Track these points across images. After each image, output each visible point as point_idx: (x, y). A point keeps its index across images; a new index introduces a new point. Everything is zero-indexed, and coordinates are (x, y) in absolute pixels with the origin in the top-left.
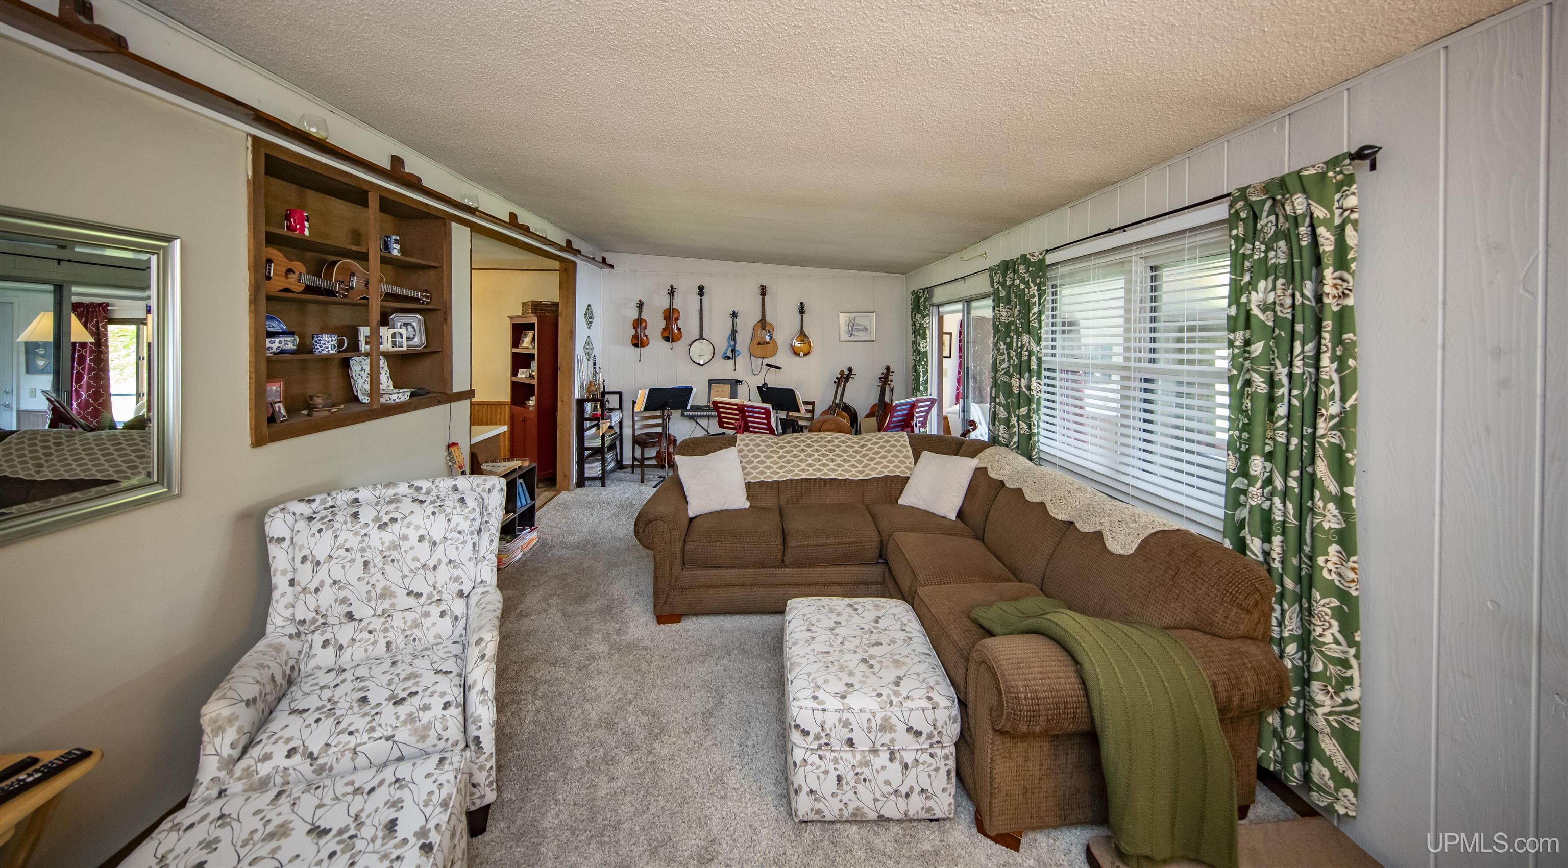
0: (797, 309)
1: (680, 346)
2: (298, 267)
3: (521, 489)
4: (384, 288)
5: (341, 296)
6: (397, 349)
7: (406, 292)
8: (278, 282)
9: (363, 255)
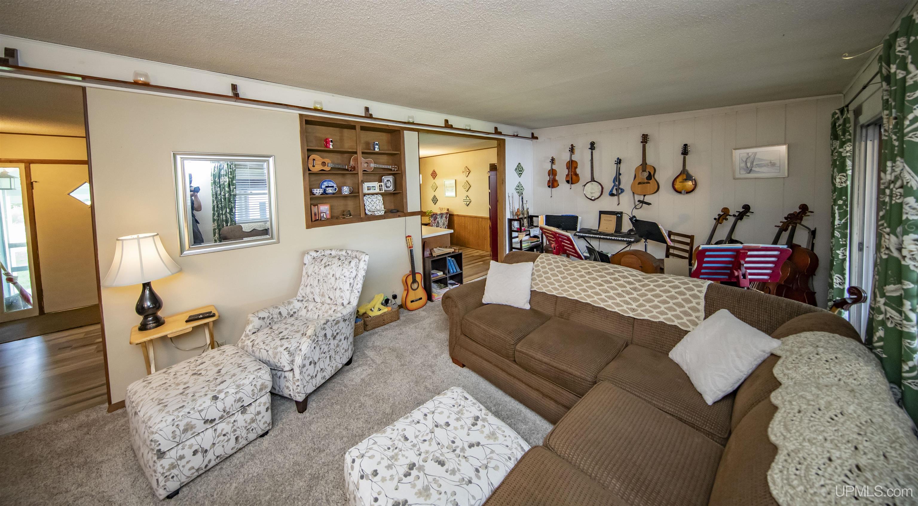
0: (680, 150)
1: (577, 187)
2: (327, 161)
3: (452, 264)
4: (372, 165)
5: (351, 171)
6: (381, 192)
7: (384, 167)
8: (318, 167)
9: (356, 153)
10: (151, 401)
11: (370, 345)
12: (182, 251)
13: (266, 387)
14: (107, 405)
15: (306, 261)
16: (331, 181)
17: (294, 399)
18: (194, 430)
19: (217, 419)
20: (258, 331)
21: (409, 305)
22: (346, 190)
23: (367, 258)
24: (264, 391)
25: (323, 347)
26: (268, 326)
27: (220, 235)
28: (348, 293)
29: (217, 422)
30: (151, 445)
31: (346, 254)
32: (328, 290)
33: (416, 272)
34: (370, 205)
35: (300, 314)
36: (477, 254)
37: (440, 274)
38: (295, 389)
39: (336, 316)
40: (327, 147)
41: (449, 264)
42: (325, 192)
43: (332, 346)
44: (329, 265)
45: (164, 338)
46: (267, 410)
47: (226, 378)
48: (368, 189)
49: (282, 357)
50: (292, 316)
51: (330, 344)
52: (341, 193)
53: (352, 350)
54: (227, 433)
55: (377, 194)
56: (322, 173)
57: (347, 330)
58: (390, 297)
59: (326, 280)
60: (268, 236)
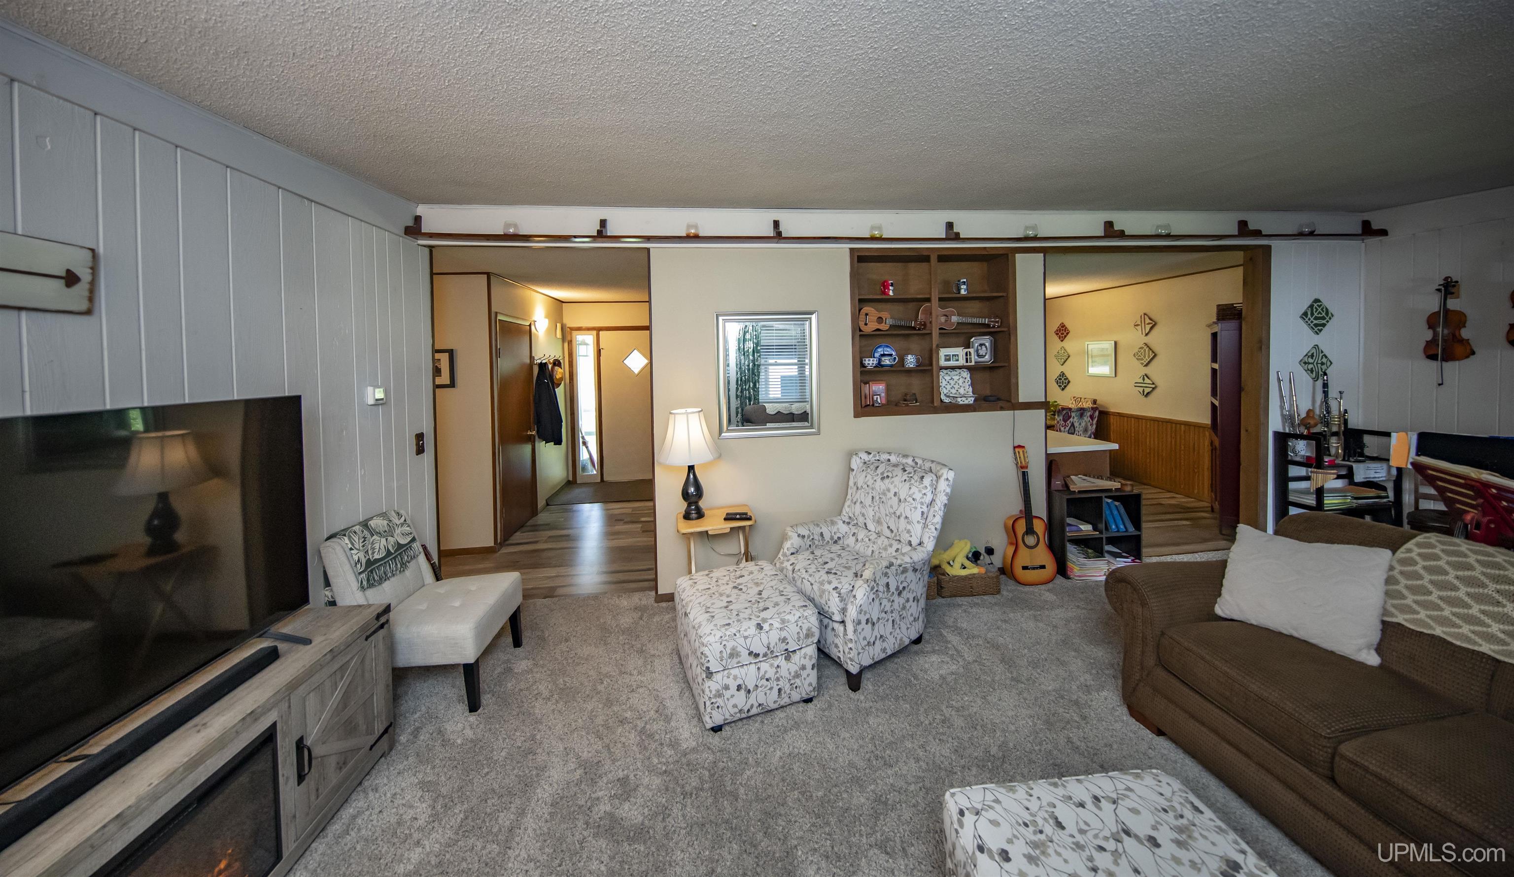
2: (885, 315)
3: (1115, 512)
4: (955, 319)
5: (919, 329)
6: (969, 364)
7: (975, 320)
8: (872, 326)
9: (928, 300)
10: (698, 605)
11: (950, 623)
12: (721, 432)
13: (813, 635)
14: (653, 593)
15: (854, 466)
16: (887, 347)
17: (845, 666)
18: (739, 659)
19: (761, 655)
20: (797, 552)
21: (1019, 572)
22: (911, 361)
23: (951, 475)
24: (810, 640)
25: (885, 602)
26: (808, 549)
27: (742, 415)
28: (919, 527)
29: (760, 658)
30: (701, 658)
31: (913, 464)
32: (886, 515)
33: (1034, 514)
34: (949, 387)
35: (846, 543)
36: (1173, 502)
37: (1086, 528)
38: (846, 652)
39: (902, 560)
40: (884, 293)
41: (1108, 512)
42: (879, 364)
43: (896, 606)
44: (888, 477)
45: (705, 535)
46: (813, 666)
47: (769, 604)
48: (946, 360)
49: (831, 598)
50: (835, 542)
51: (893, 601)
52: (903, 365)
53: (923, 621)
54: (770, 678)
55: (960, 368)
56: (878, 334)
57: (917, 586)
58: (983, 551)
59: (884, 499)
60: (806, 424)
